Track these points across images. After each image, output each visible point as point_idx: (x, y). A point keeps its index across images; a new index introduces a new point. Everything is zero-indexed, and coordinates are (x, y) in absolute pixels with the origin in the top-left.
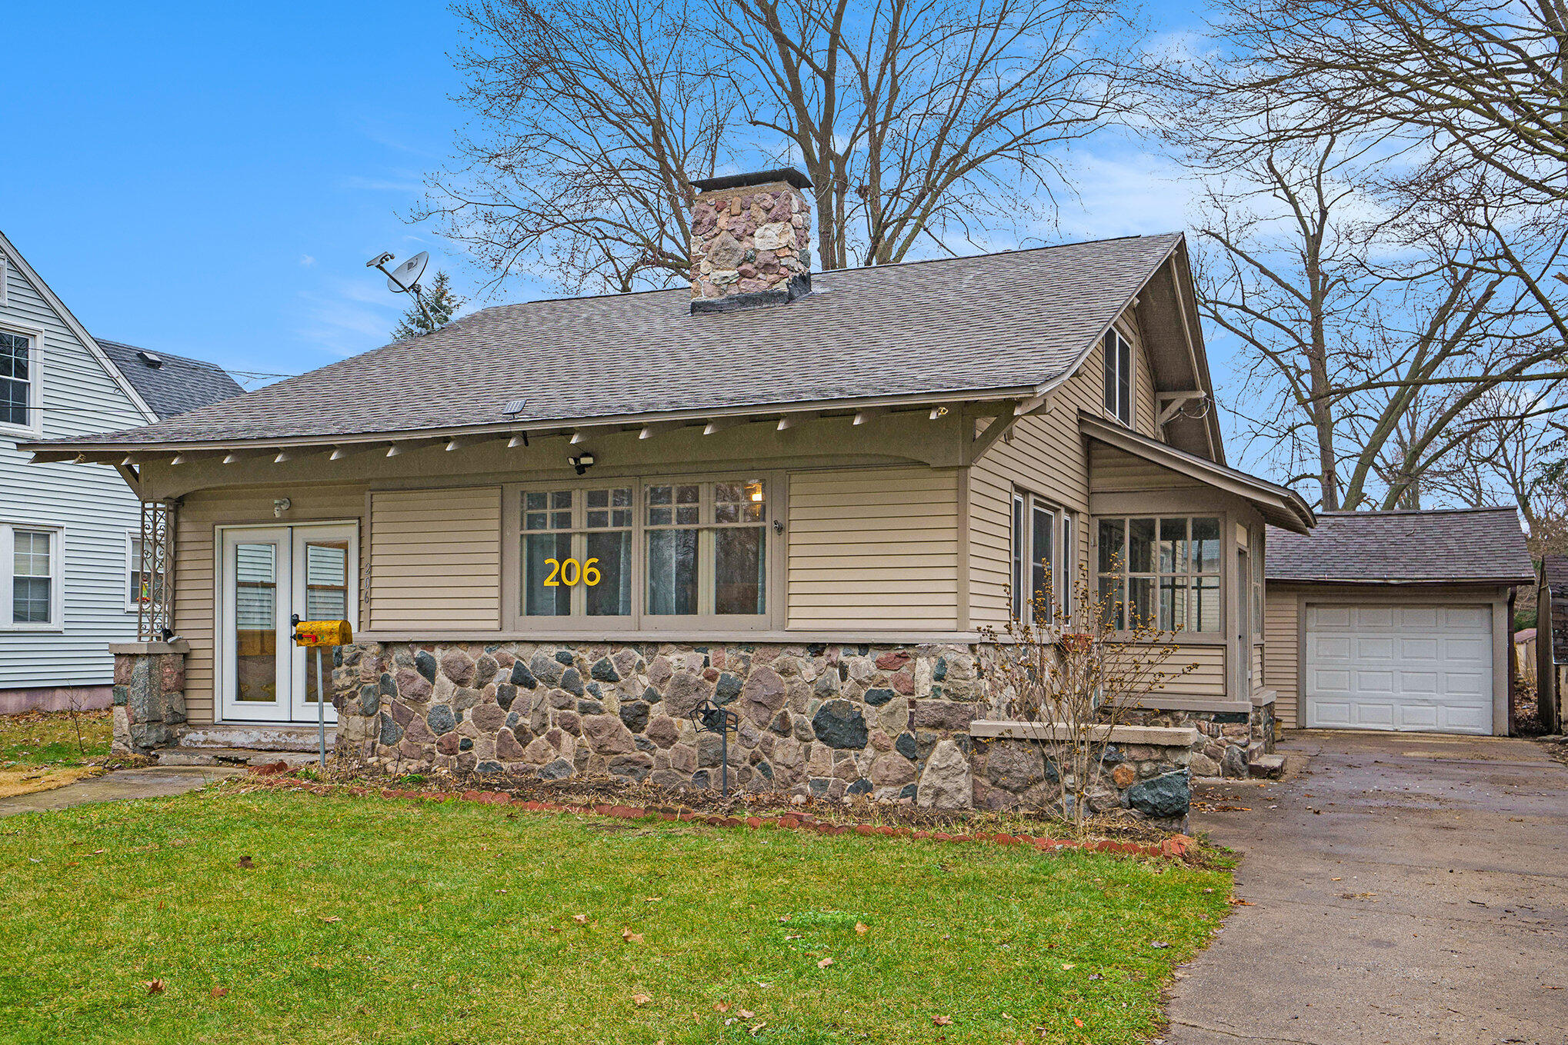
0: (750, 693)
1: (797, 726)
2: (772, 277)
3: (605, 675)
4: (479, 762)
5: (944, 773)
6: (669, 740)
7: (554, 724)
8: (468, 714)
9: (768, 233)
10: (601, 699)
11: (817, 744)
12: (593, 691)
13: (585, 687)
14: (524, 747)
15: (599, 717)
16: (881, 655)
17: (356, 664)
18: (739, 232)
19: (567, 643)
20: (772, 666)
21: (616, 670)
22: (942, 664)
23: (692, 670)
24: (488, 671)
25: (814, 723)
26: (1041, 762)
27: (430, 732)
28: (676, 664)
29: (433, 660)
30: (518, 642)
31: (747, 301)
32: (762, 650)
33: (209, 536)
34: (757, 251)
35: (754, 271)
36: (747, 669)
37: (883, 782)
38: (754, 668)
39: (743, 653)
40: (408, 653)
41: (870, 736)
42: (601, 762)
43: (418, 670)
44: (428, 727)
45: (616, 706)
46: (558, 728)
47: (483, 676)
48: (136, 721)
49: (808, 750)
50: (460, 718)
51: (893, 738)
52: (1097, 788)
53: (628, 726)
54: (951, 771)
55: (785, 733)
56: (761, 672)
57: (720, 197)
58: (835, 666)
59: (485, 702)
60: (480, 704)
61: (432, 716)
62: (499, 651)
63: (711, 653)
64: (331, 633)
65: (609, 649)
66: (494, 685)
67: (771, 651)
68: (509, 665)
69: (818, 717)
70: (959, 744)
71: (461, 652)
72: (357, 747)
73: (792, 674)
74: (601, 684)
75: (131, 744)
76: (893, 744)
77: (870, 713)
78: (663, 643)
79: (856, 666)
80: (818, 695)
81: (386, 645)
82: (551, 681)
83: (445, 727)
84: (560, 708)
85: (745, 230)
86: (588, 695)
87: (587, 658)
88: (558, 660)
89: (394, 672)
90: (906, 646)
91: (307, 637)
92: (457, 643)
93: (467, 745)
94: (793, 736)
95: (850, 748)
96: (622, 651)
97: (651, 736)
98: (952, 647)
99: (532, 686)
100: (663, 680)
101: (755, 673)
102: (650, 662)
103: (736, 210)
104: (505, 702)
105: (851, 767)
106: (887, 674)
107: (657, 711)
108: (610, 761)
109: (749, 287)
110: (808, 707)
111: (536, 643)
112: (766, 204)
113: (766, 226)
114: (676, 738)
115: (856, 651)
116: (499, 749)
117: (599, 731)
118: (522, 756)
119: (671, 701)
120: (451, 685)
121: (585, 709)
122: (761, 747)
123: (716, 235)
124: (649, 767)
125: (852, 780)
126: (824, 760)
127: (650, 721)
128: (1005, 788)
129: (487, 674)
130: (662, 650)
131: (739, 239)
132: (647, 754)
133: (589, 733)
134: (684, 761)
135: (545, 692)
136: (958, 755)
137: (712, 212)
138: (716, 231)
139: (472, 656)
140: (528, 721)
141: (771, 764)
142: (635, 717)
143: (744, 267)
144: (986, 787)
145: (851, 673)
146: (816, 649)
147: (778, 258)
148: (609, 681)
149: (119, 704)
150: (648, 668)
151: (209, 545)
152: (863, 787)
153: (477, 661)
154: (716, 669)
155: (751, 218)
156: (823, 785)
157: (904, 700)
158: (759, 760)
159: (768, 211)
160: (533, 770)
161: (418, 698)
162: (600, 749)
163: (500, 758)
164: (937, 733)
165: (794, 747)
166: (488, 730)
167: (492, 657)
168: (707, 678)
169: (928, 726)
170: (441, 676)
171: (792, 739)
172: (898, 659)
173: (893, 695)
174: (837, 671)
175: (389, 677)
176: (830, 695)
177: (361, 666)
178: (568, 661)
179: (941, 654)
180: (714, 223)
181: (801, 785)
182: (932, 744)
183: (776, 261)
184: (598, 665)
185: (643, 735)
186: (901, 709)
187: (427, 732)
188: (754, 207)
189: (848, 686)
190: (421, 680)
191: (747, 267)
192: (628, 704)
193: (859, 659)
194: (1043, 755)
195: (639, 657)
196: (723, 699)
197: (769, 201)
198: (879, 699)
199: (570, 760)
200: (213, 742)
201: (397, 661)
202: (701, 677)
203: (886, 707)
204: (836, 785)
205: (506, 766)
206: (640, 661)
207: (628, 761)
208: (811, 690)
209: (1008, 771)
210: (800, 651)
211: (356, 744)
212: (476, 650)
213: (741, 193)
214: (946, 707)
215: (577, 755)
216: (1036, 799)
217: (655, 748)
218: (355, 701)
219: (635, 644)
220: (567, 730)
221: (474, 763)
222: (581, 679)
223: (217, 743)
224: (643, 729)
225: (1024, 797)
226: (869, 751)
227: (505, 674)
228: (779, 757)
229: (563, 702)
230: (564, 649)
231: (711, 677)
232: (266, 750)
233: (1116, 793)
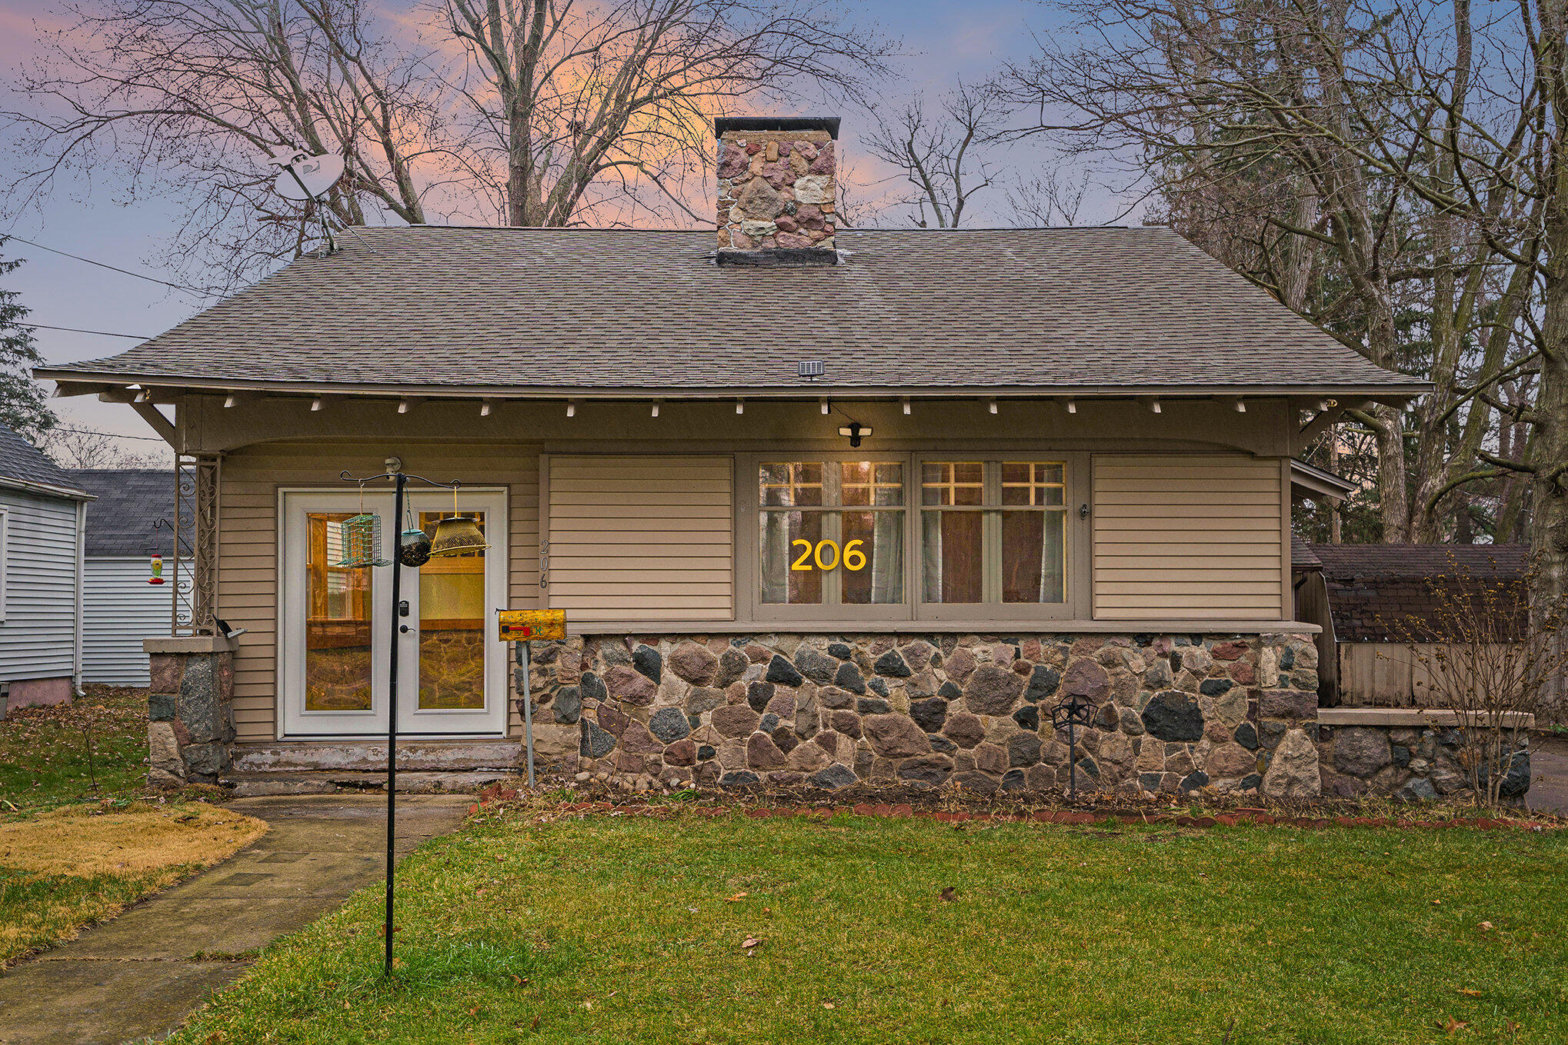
0: (1070, 687)
1: (1125, 719)
2: (816, 234)
3: (890, 668)
4: (723, 772)
5: (1298, 762)
6: (971, 738)
7: (826, 726)
8: (706, 718)
9: (811, 185)
10: (886, 696)
11: (1146, 738)
12: (878, 688)
13: (866, 683)
14: (786, 753)
15: (886, 716)
16: (1217, 645)
17: (552, 662)
18: (778, 180)
19: (842, 635)
20: (1095, 657)
21: (906, 664)
22: (1289, 653)
23: (1001, 662)
24: (734, 668)
25: (1144, 716)
26: (1388, 748)
27: (655, 740)
28: (981, 656)
29: (658, 657)
30: (777, 634)
31: (787, 256)
32: (1083, 641)
33: (269, 501)
34: (796, 203)
35: (795, 225)
36: (1064, 661)
37: (1221, 774)
38: (1073, 659)
39: (1060, 644)
40: (622, 647)
41: (1207, 726)
42: (889, 767)
43: (635, 667)
44: (652, 735)
45: (906, 704)
46: (831, 730)
47: (729, 672)
48: (192, 740)
49: (1137, 745)
50: (696, 723)
51: (1232, 729)
52: (1444, 771)
53: (922, 725)
54: (1303, 760)
55: (1111, 728)
56: (1082, 663)
57: (752, 139)
58: (1167, 657)
59: (731, 703)
60: (725, 705)
61: (656, 722)
62: (750, 644)
63: (1021, 644)
64: (552, 624)
65: (895, 640)
66: (743, 682)
67: (1093, 642)
68: (764, 660)
69: (1148, 709)
70: (1309, 733)
71: (697, 645)
72: (555, 762)
73: (1116, 665)
74: (886, 680)
75: (181, 771)
76: (1230, 735)
77: (1208, 706)
78: (964, 634)
79: (1191, 656)
80: (1149, 687)
81: (588, 638)
82: (822, 677)
83: (677, 734)
84: (835, 708)
85: (784, 179)
86: (870, 692)
87: (869, 650)
88: (830, 653)
89: (601, 670)
90: (1243, 635)
91: (514, 629)
92: (691, 636)
93: (708, 753)
94: (1120, 731)
95: (1185, 740)
96: (913, 643)
97: (951, 736)
98: (1298, 636)
99: (795, 683)
100: (965, 674)
101: (1074, 665)
102: (947, 654)
103: (773, 155)
104: (758, 701)
105: (1185, 760)
106: (1225, 664)
107: (956, 708)
108: (899, 765)
109: (788, 241)
110: (1136, 700)
111: (801, 635)
112: (810, 154)
113: (809, 177)
114: (982, 736)
115: (1189, 641)
116: (752, 757)
117: (887, 732)
118: (783, 763)
119: (973, 696)
120: (683, 685)
121: (866, 708)
122: (1084, 744)
123: (748, 180)
124: (948, 769)
125: (1187, 773)
126: (1155, 754)
127: (948, 720)
128: (1353, 774)
129: (735, 670)
130: (961, 641)
131: (777, 188)
132: (945, 755)
133: (873, 734)
134: (993, 760)
135: (811, 692)
136: (1308, 745)
137: (743, 155)
138: (747, 175)
139: (714, 651)
140: (791, 724)
141: (1095, 760)
142: (929, 715)
143: (783, 219)
144: (1332, 775)
145: (1185, 663)
146: (1144, 639)
147: (823, 213)
148: (899, 676)
149: (161, 719)
150: (945, 661)
151: (270, 513)
152: (1197, 780)
153: (719, 656)
154: (1029, 661)
155: (790, 166)
156: (1155, 779)
157: (1243, 690)
158: (1082, 757)
159: (810, 161)
160: (799, 780)
161: (638, 700)
162: (888, 752)
163: (753, 766)
164: (1285, 722)
165: (1123, 741)
166: (736, 735)
167: (742, 651)
168: (1019, 671)
169: (1277, 716)
170: (668, 674)
171: (1119, 732)
172: (1235, 650)
173: (1231, 685)
174: (1168, 662)
175: (593, 676)
176: (1161, 686)
177: (558, 664)
178: (845, 655)
179: (1288, 644)
180: (745, 166)
181: (1130, 781)
182: (1280, 734)
183: (821, 217)
184: (884, 658)
185: (940, 734)
186: (1240, 700)
187: (650, 741)
188: (794, 155)
189: (1182, 677)
190: (641, 680)
191: (788, 220)
192: (920, 701)
193: (1193, 649)
194: (1390, 740)
195: (934, 650)
196: (1039, 693)
197: (812, 151)
198: (1216, 689)
199: (850, 766)
200: (289, 763)
201: (605, 657)
202: (1011, 671)
203: (1223, 698)
204: (1169, 778)
205: (762, 776)
206: (936, 654)
207: (922, 764)
208: (1140, 682)
209: (1358, 758)
210: (1127, 641)
211: (555, 757)
212: (720, 644)
213: (778, 138)
214: (1295, 695)
215: (858, 760)
216: (1385, 783)
217: (956, 748)
218: (548, 706)
219: (929, 636)
220: (844, 732)
221: (718, 774)
222: (861, 674)
223: (296, 765)
224: (940, 728)
225: (1373, 782)
226: (1205, 743)
227: (758, 671)
228: (1105, 752)
229: (838, 701)
230: (838, 641)
231: (1023, 670)
232: (375, 771)
233: (1463, 775)
